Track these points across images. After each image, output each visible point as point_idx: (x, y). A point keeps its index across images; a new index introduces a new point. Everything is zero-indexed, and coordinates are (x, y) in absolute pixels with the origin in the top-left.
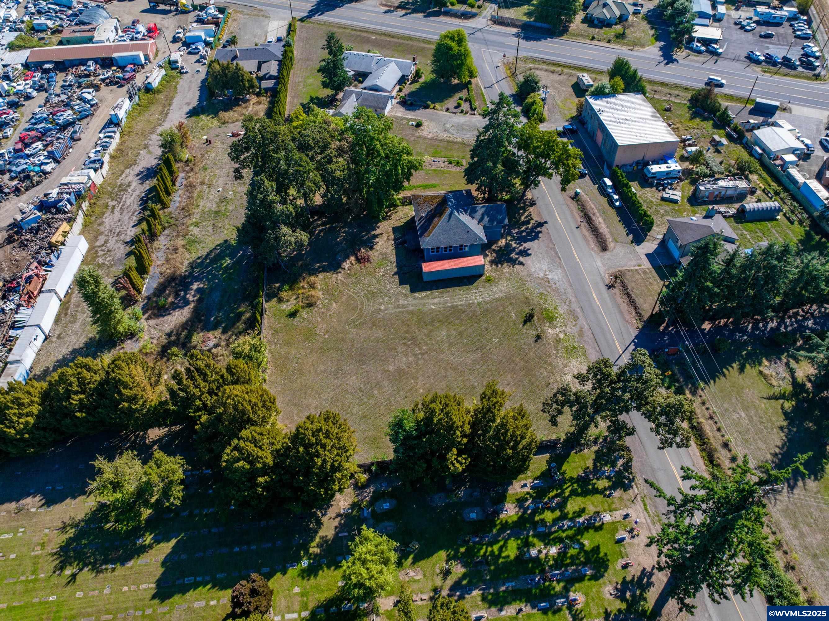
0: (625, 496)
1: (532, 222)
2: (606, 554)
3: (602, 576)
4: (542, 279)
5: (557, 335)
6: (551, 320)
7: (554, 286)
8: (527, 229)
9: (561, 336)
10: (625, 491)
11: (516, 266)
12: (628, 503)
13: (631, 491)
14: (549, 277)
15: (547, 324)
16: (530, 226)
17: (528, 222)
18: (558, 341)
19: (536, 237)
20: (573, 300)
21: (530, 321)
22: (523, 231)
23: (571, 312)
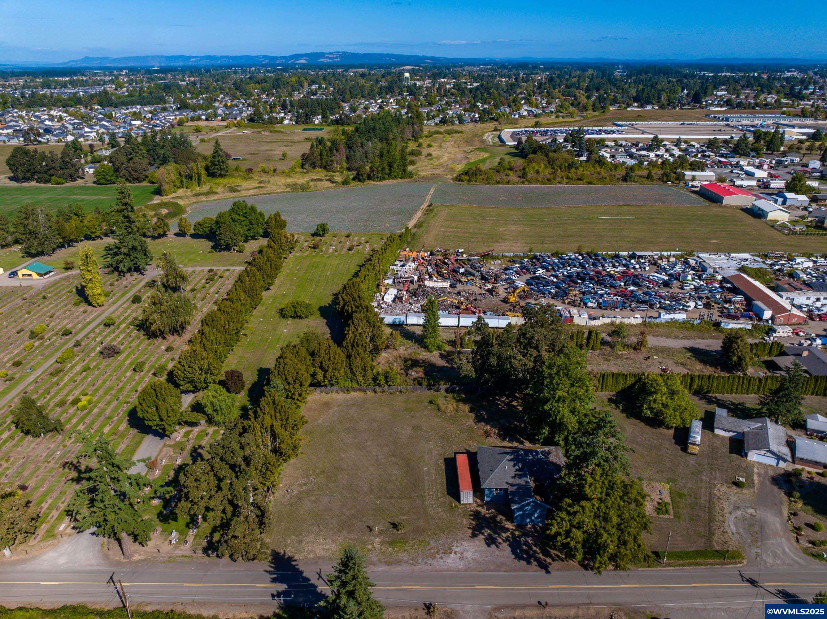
0: (201, 547)
1: (549, 560)
2: (169, 523)
3: (158, 518)
4: (450, 548)
5: (371, 544)
6: (392, 543)
7: (438, 556)
8: (535, 552)
9: (370, 547)
10: (204, 548)
11: (470, 531)
12: (194, 547)
13: (201, 552)
14: (452, 555)
15: (387, 539)
16: (541, 556)
17: (547, 554)
18: (365, 543)
19: (519, 557)
20: (416, 568)
21: (393, 528)
22: (531, 548)
23: (399, 562)
